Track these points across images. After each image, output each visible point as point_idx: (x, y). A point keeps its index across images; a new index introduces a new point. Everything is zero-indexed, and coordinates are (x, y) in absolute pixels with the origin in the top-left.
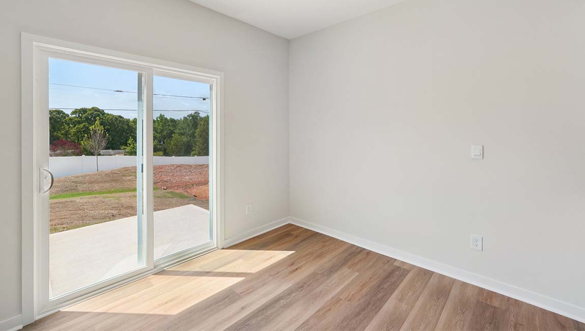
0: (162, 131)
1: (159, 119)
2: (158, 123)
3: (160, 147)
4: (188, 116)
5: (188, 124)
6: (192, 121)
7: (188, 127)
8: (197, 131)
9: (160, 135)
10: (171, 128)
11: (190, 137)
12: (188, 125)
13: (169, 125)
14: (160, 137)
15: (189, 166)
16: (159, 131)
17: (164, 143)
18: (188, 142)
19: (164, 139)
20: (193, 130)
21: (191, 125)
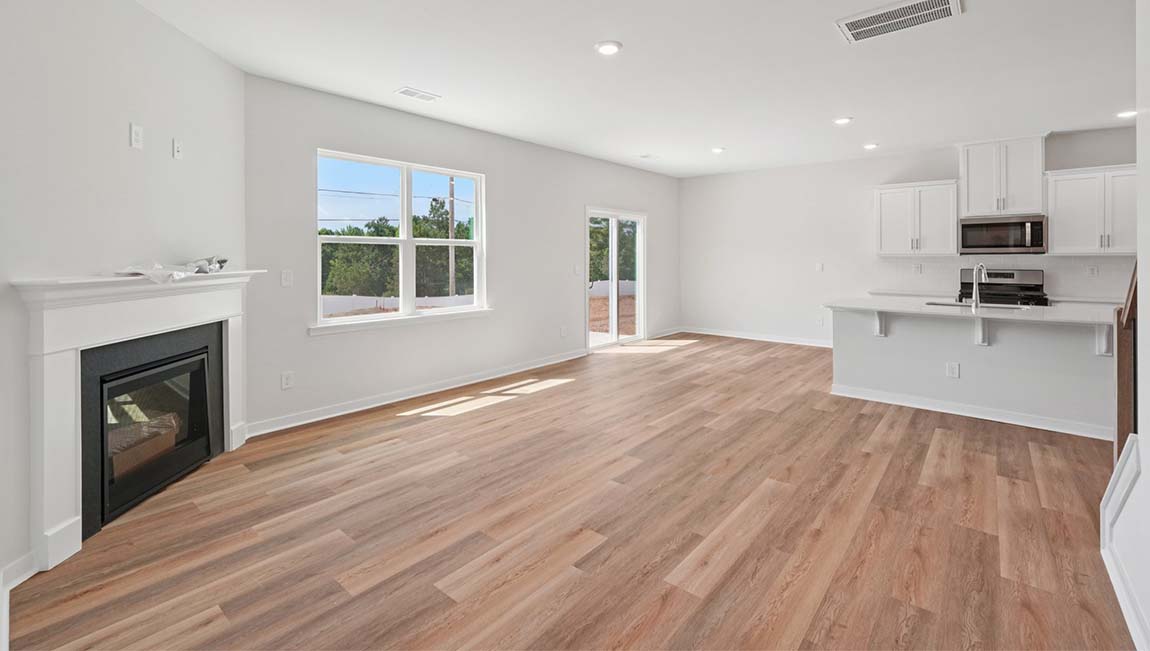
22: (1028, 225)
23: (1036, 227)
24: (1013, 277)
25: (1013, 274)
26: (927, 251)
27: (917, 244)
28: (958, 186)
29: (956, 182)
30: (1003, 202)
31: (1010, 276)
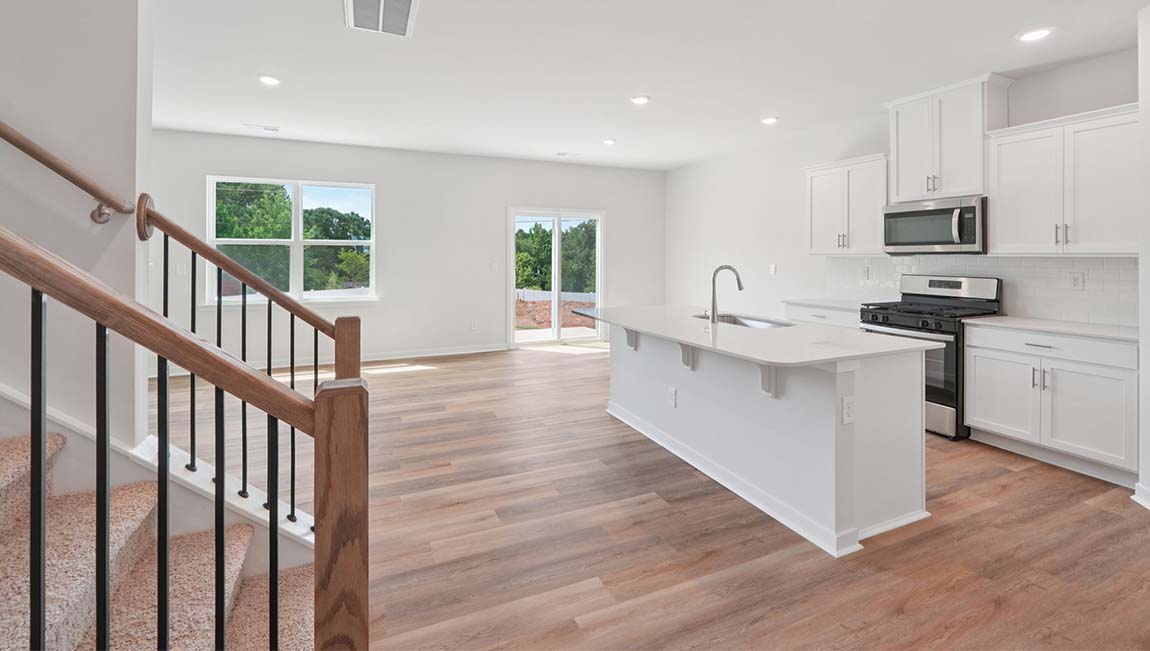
0: (537, 254)
1: (533, 233)
2: (532, 239)
3: (535, 278)
9: (535, 260)
12: (579, 243)
14: (535, 263)
15: (582, 303)
16: (534, 252)
17: (541, 273)
19: (542, 266)
22: (957, 212)
23: (967, 216)
24: (960, 287)
25: (961, 283)
26: (853, 250)
27: (844, 241)
28: (887, 162)
29: (886, 156)
30: (933, 182)
31: (958, 285)
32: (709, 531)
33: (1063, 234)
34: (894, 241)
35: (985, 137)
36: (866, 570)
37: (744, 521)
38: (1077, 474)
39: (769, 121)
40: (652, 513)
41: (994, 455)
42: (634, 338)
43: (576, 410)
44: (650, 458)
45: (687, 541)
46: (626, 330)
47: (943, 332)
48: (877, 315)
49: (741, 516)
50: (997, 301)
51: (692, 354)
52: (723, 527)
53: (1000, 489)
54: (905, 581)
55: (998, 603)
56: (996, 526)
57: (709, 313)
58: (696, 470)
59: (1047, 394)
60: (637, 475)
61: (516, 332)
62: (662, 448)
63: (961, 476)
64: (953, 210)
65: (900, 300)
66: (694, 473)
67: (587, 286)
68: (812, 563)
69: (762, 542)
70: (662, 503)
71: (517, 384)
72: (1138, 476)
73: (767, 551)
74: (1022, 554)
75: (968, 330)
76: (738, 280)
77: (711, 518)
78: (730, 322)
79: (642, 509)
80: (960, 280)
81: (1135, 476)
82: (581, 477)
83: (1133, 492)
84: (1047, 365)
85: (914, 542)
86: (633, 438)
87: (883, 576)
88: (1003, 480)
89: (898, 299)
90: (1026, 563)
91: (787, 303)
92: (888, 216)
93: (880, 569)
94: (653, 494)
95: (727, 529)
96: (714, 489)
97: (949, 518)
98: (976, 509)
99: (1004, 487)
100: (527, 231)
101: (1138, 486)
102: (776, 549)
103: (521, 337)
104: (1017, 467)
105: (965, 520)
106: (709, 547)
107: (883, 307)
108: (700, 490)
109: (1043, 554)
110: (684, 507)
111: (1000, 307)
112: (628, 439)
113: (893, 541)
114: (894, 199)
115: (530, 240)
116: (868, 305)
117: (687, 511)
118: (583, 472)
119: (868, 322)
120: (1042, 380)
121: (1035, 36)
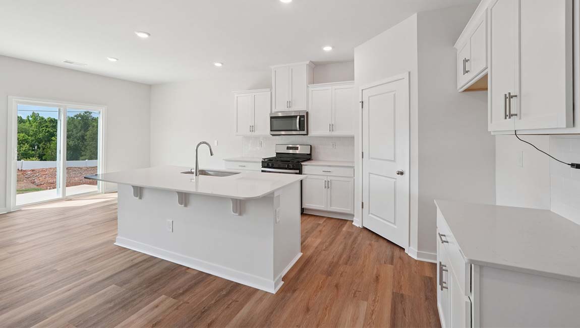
0: (35, 134)
1: (30, 119)
2: (30, 123)
3: (33, 152)
4: (75, 116)
5: (75, 125)
6: (81, 122)
7: (75, 128)
8: (88, 133)
9: (33, 138)
10: (50, 129)
11: (78, 140)
12: (76, 127)
13: (47, 126)
14: (32, 141)
15: (79, 168)
16: (31, 133)
17: (39, 148)
18: (75, 145)
19: (40, 143)
20: (83, 132)
21: (79, 127)
22: (298, 117)
23: (302, 119)
24: (298, 149)
25: (298, 147)
26: (257, 133)
27: (252, 128)
28: (271, 93)
29: (271, 90)
30: (289, 104)
31: (297, 148)
32: (206, 308)
33: (332, 127)
34: (274, 129)
35: (308, 87)
36: (289, 295)
37: (224, 293)
38: (339, 219)
39: (218, 65)
40: (164, 312)
41: (312, 218)
42: (139, 191)
43: (87, 250)
44: (156, 270)
45: (194, 322)
46: (133, 186)
47: (295, 169)
48: (269, 164)
49: (222, 290)
50: (310, 154)
51: (184, 198)
52: (213, 302)
53: (319, 233)
54: (305, 292)
55: (337, 286)
56: (324, 250)
57: (194, 171)
58: (189, 268)
59: (329, 190)
60: (148, 286)
61: (18, 195)
62: (163, 260)
63: (306, 231)
64: (297, 116)
65: (275, 156)
66: (187, 271)
67: (82, 156)
68: (265, 303)
69: (238, 301)
70: (170, 301)
71: (20, 241)
72: (354, 215)
73: (242, 306)
74: (335, 259)
75: (303, 167)
76: (210, 150)
77: (204, 299)
78: (203, 175)
79: (156, 311)
80: (297, 146)
81: (353, 215)
82: (101, 305)
83: (353, 221)
84: (329, 179)
85: (301, 270)
86: (140, 259)
87: (296, 294)
88: (320, 228)
89: (275, 155)
90: (337, 263)
91: (225, 160)
92: (272, 118)
93: (294, 291)
94: (163, 296)
95: (217, 301)
96: (203, 278)
97: (309, 253)
98: (315, 245)
99: (321, 231)
100: (25, 118)
101: (355, 219)
102: (246, 303)
103: (23, 199)
104: (321, 222)
105: (314, 251)
106: (209, 321)
107: (270, 160)
108: (193, 282)
109: (340, 257)
110: (186, 298)
111: (311, 157)
112: (136, 261)
113: (294, 273)
114: (274, 111)
115: (27, 124)
116: (264, 159)
117: (189, 300)
118: (101, 301)
119: (265, 167)
120: (328, 185)
121: (328, 49)
